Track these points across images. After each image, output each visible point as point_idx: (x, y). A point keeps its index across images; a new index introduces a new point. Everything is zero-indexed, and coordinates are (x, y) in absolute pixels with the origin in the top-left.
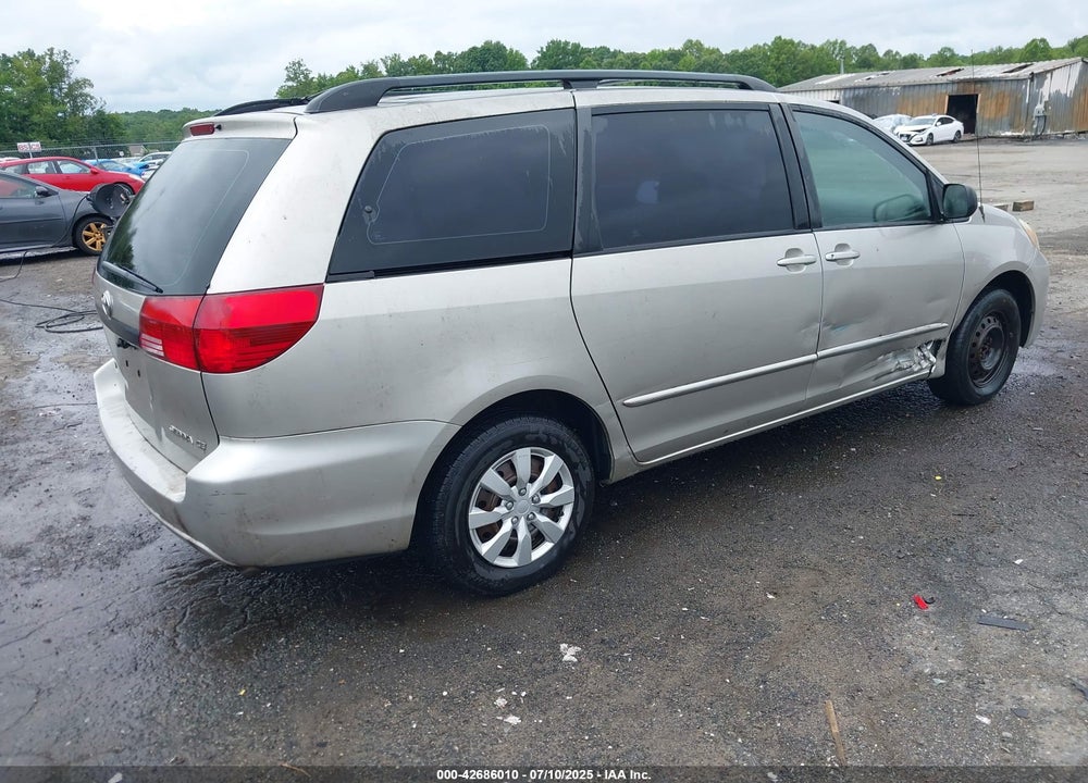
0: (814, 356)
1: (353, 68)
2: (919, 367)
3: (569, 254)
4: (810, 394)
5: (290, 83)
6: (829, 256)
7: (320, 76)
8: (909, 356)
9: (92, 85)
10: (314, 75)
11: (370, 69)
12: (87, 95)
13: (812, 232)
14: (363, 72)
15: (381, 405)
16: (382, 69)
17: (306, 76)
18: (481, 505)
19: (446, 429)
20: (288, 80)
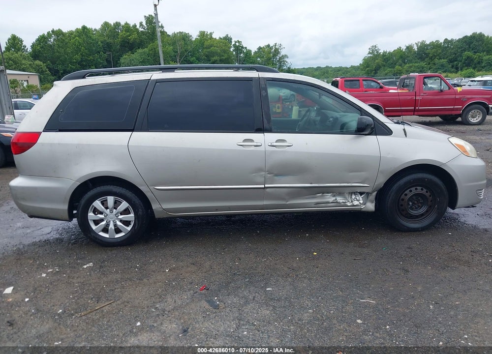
0: (263, 186)
1: (400, 48)
2: (351, 204)
3: (132, 130)
4: (265, 203)
5: (370, 55)
6: (269, 144)
7: (384, 51)
8: (344, 197)
9: (288, 57)
10: (381, 51)
11: (409, 48)
12: (285, 61)
13: (264, 133)
14: (406, 49)
15: (55, 172)
16: (415, 48)
17: (377, 52)
18: (94, 212)
19: (75, 183)
20: (369, 54)
